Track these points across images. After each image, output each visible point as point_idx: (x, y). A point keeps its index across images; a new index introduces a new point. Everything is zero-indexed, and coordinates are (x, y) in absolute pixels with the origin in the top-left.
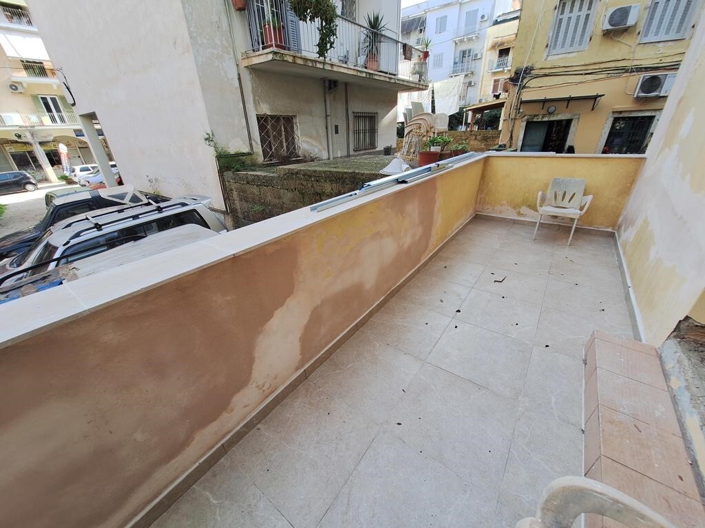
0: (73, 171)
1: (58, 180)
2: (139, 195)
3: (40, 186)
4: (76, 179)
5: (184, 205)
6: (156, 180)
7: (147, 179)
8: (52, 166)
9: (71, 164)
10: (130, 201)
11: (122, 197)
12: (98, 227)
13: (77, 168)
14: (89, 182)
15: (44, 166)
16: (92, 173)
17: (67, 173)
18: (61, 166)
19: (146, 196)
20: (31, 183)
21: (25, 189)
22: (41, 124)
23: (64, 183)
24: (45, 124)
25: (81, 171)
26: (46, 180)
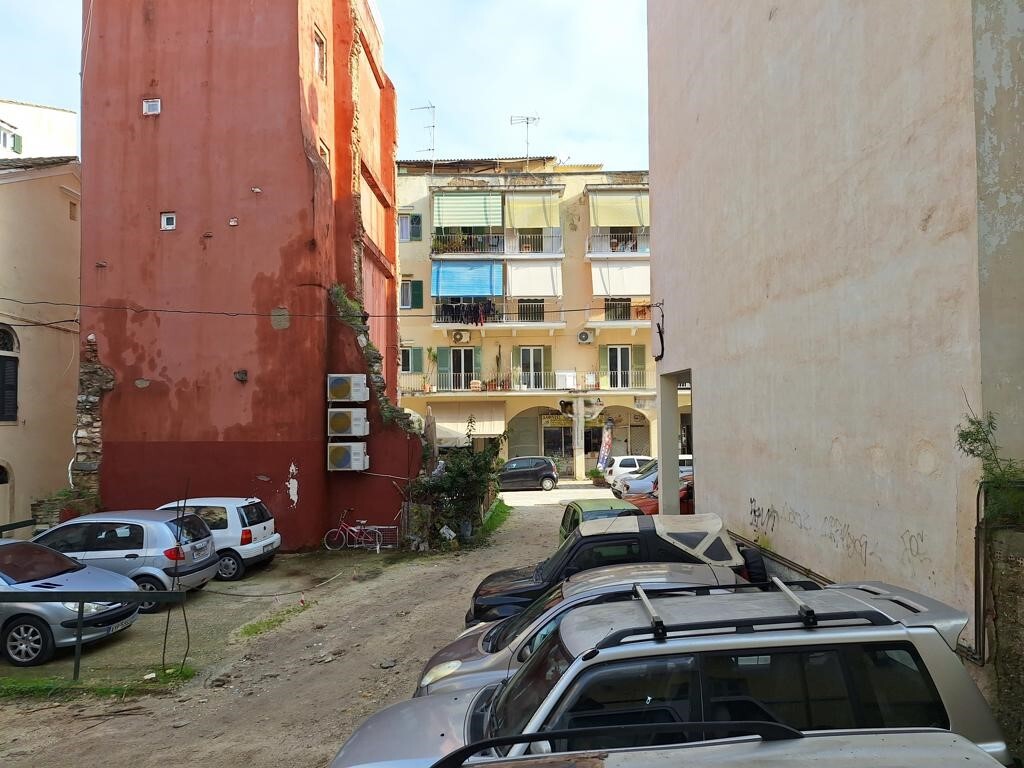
0: (611, 465)
1: (584, 477)
2: (727, 542)
3: (560, 482)
4: (610, 479)
5: (877, 620)
6: (771, 513)
7: (749, 507)
8: (586, 453)
9: (612, 452)
10: (706, 554)
11: (694, 539)
12: (659, 631)
13: (618, 460)
14: (628, 488)
15: (576, 452)
16: (636, 472)
17: (600, 467)
18: (597, 454)
19: (739, 546)
20: (551, 477)
21: (541, 485)
22: (597, 387)
23: (591, 482)
24: (601, 387)
25: (621, 466)
26: (570, 474)
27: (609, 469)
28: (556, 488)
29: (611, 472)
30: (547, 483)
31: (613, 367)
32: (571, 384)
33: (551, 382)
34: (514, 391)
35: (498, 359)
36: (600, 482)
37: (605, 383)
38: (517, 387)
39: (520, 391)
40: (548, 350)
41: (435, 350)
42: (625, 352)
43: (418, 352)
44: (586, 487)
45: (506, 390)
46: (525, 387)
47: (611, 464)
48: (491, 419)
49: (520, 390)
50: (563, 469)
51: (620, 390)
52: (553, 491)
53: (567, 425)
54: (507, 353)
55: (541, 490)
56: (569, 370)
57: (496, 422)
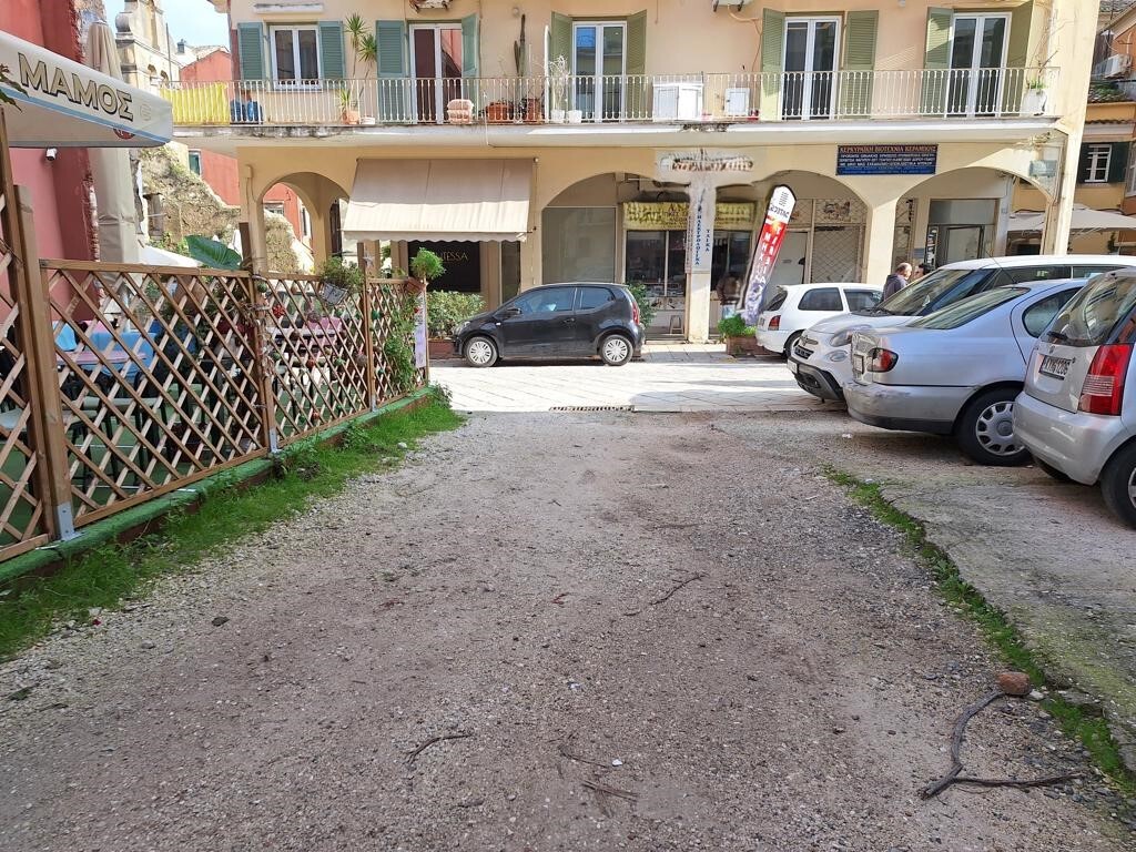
0: (776, 306)
4: (774, 340)
17: (749, 311)
20: (625, 333)
21: (599, 350)
22: (753, 118)
23: (722, 348)
24: (762, 117)
25: (802, 306)
26: (678, 332)
27: (769, 315)
28: (637, 358)
29: (775, 323)
30: (615, 348)
31: (795, 62)
32: (689, 109)
33: (642, 104)
34: (552, 124)
35: (519, 52)
36: (742, 345)
37: (772, 105)
38: (558, 116)
39: (567, 124)
40: (637, 23)
41: (369, 29)
42: (825, 35)
43: (332, 32)
44: (710, 358)
45: (533, 123)
46: (576, 116)
47: (777, 302)
48: (498, 198)
49: (565, 125)
50: (660, 318)
51: (806, 127)
52: (629, 366)
53: (677, 226)
54: (540, 33)
55: (601, 362)
56: (686, 76)
57: (510, 204)
